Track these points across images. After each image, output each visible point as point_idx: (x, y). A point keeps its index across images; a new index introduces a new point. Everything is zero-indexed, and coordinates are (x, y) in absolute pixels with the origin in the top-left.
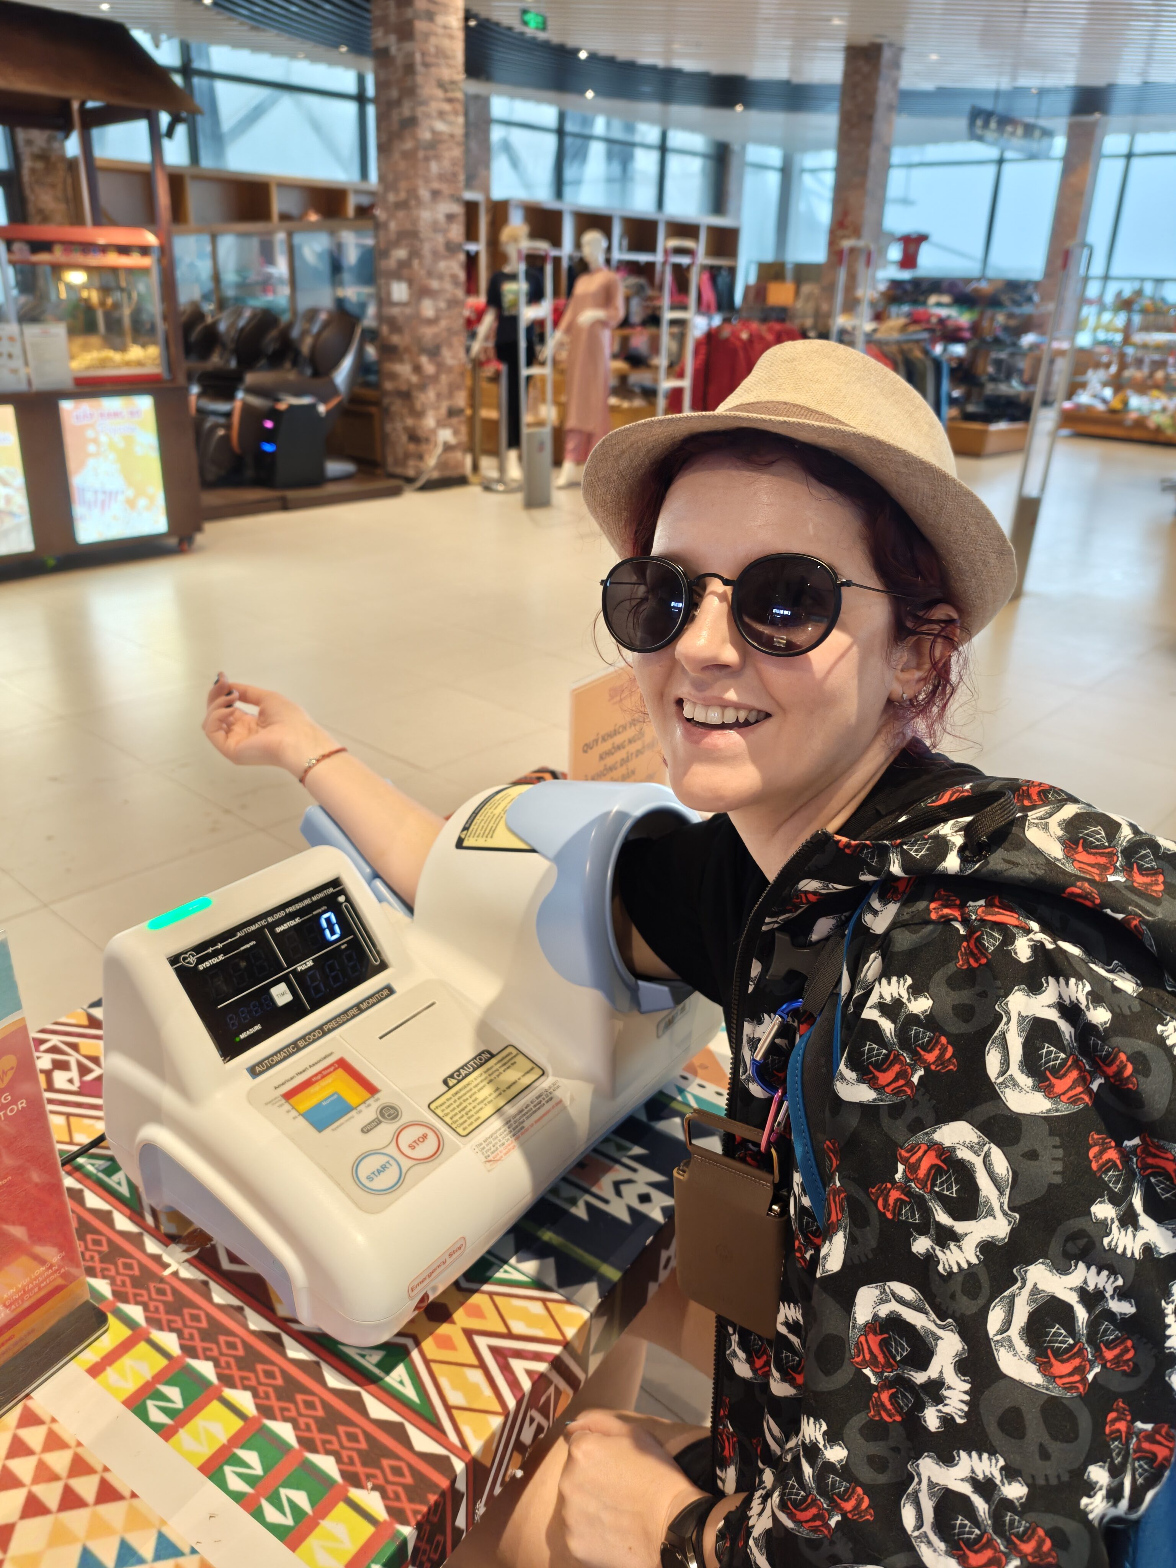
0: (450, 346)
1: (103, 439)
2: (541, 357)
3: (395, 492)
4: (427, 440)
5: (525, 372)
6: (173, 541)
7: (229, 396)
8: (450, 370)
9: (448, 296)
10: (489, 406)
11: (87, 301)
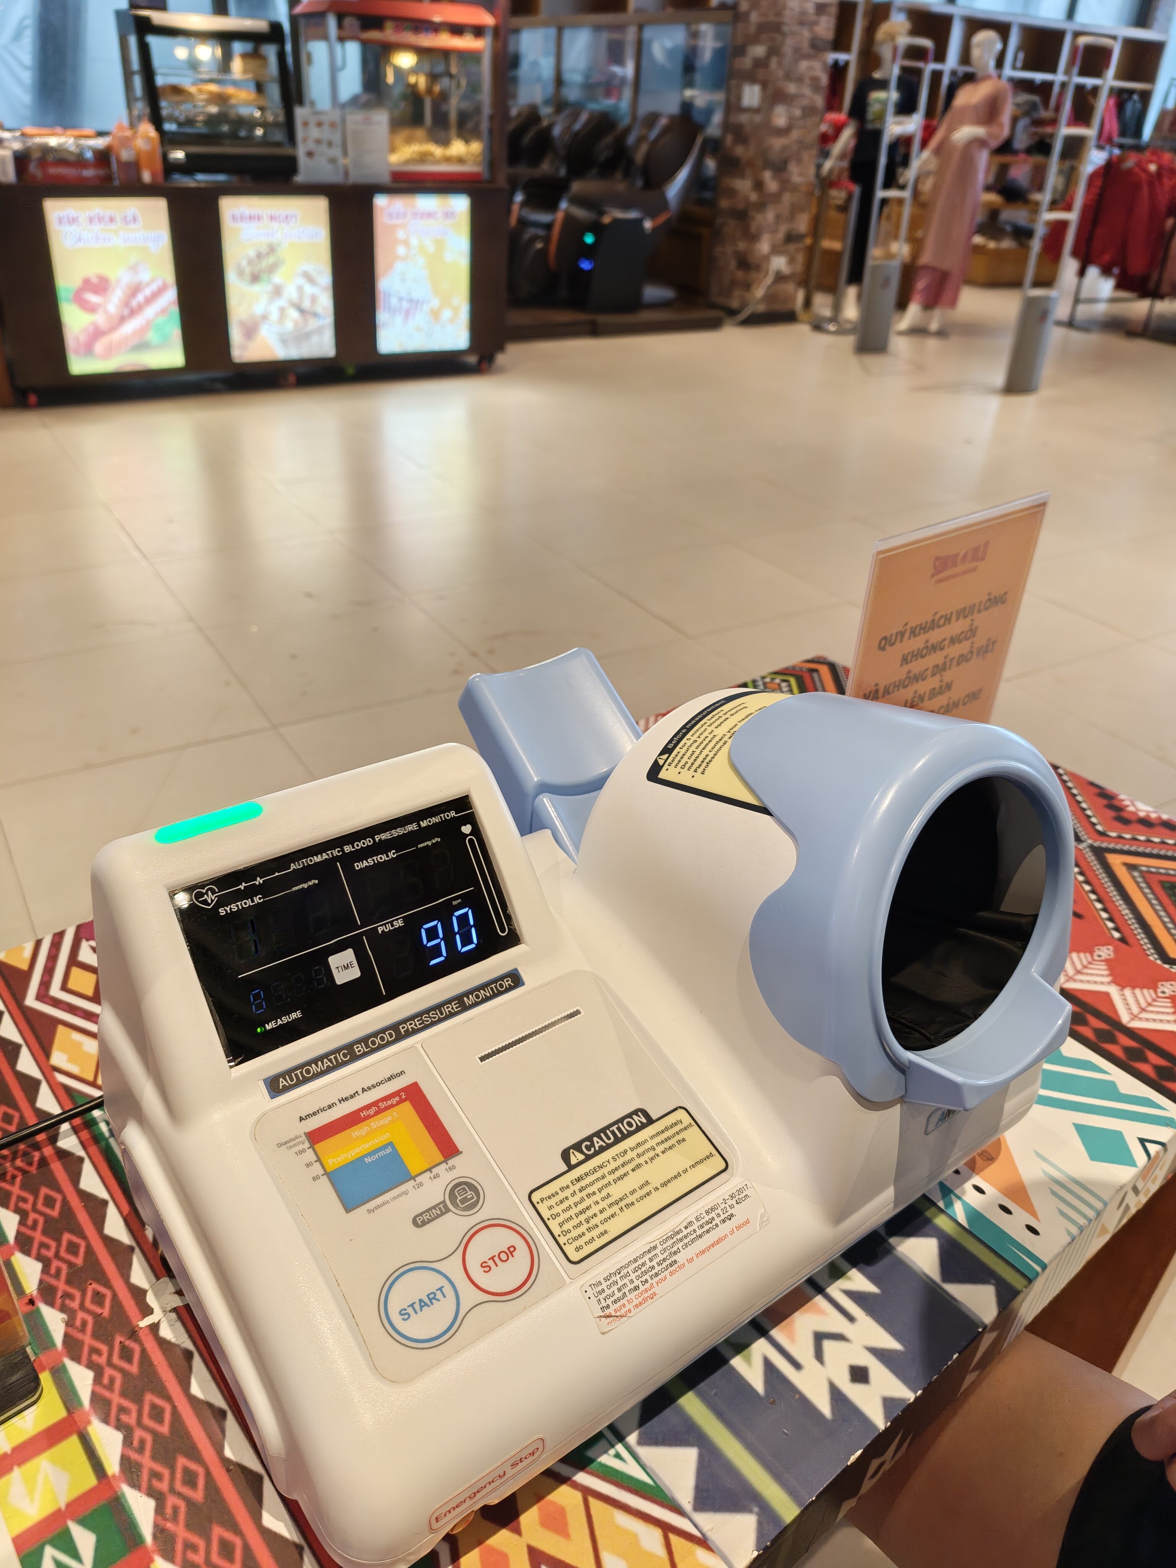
0: (799, 161)
1: (414, 241)
2: (901, 181)
3: (713, 324)
4: (758, 268)
5: (880, 194)
6: (472, 359)
7: (552, 206)
8: (795, 189)
9: (805, 102)
10: (833, 237)
11: (414, 87)
